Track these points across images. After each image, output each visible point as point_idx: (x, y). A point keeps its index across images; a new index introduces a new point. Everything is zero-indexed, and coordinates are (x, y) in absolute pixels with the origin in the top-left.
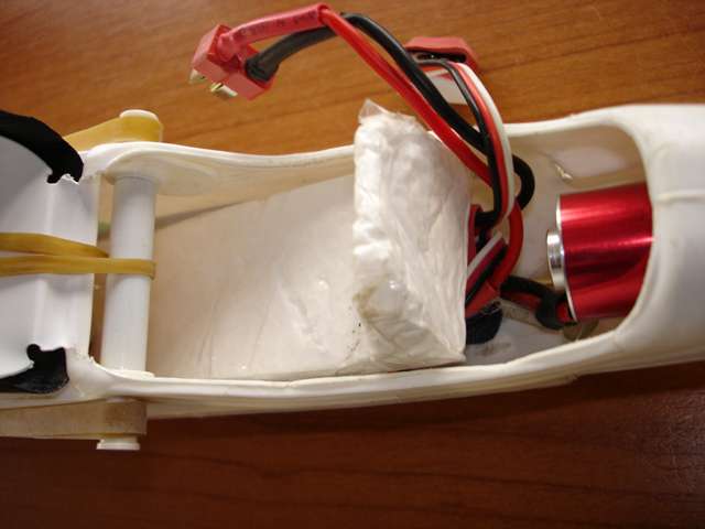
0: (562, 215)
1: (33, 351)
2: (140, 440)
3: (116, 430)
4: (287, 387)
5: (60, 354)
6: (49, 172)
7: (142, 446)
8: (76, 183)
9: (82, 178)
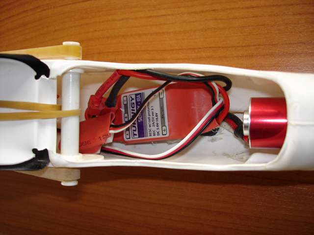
0: (252, 108)
1: (35, 151)
2: (78, 180)
3: (69, 179)
4: (136, 162)
5: (46, 152)
7: (79, 183)
8: (47, 79)
9: (50, 77)
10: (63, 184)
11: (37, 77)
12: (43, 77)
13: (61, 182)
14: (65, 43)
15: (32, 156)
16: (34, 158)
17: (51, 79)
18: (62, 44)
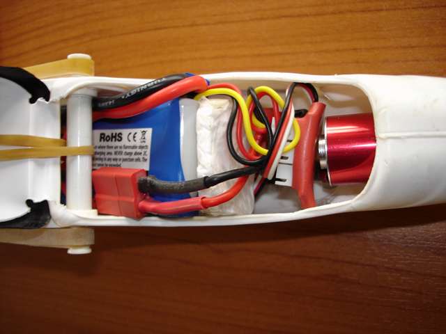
1: (29, 203)
2: (91, 247)
5: (45, 204)
6: (30, 96)
7: (93, 250)
8: (47, 103)
9: (51, 100)
10: (71, 251)
11: (32, 101)
12: (40, 100)
13: (67, 250)
14: (70, 56)
15: (26, 210)
16: (28, 214)
17: (53, 102)
18: (66, 58)
